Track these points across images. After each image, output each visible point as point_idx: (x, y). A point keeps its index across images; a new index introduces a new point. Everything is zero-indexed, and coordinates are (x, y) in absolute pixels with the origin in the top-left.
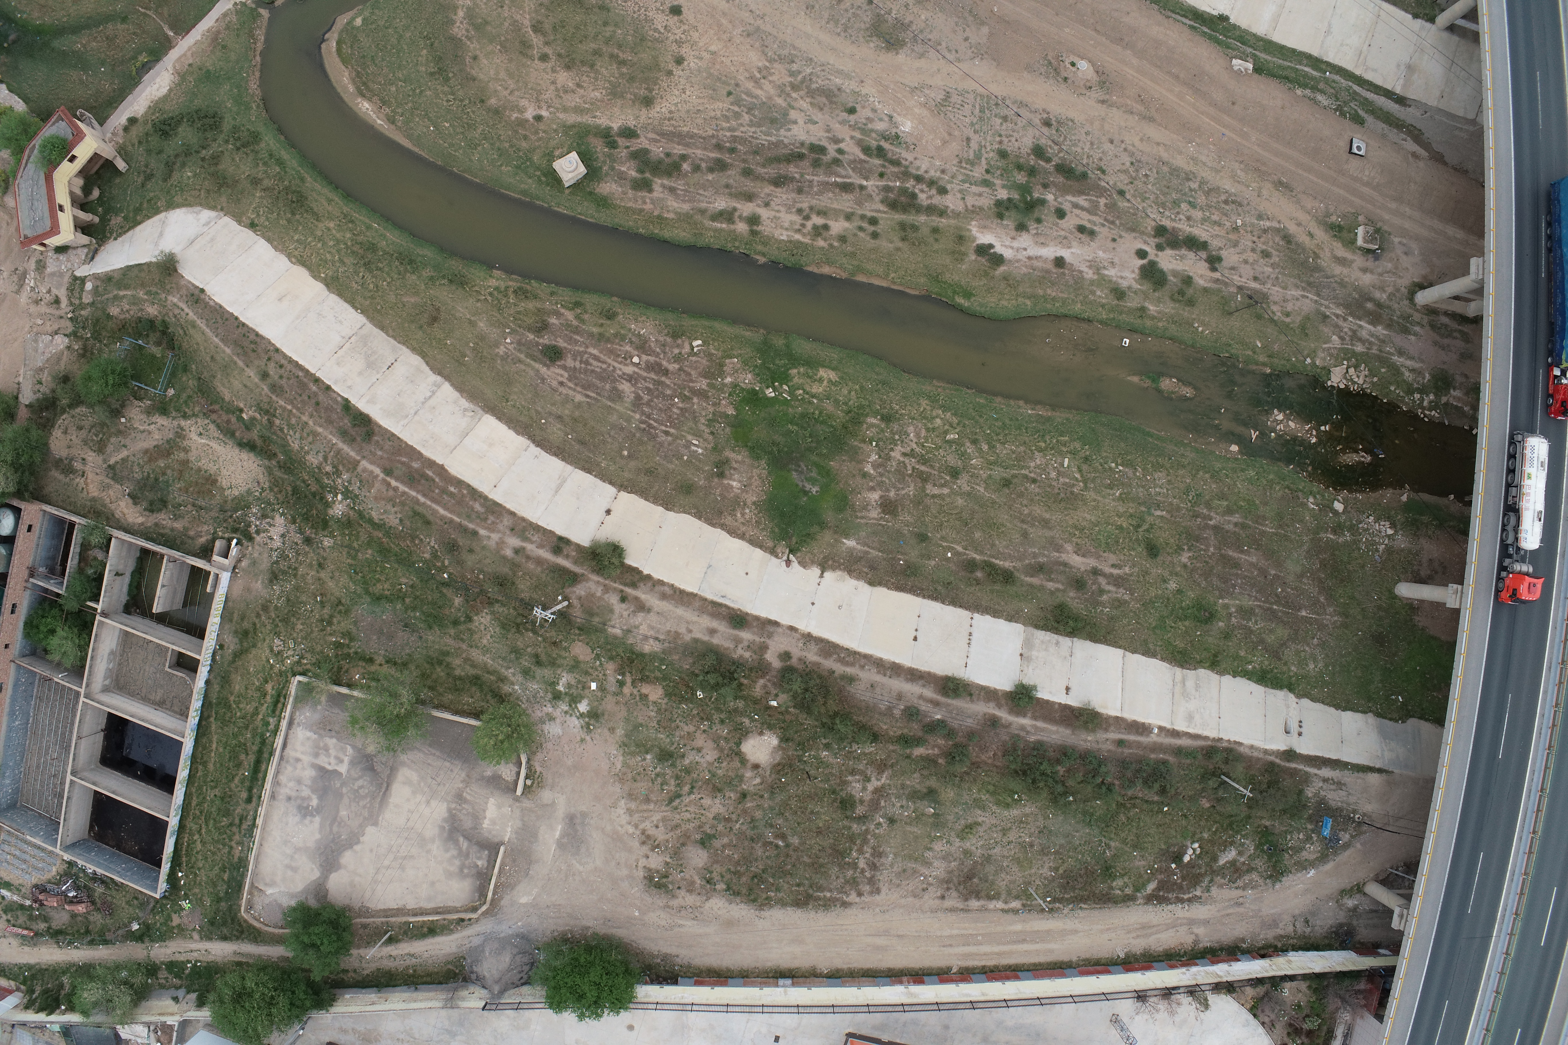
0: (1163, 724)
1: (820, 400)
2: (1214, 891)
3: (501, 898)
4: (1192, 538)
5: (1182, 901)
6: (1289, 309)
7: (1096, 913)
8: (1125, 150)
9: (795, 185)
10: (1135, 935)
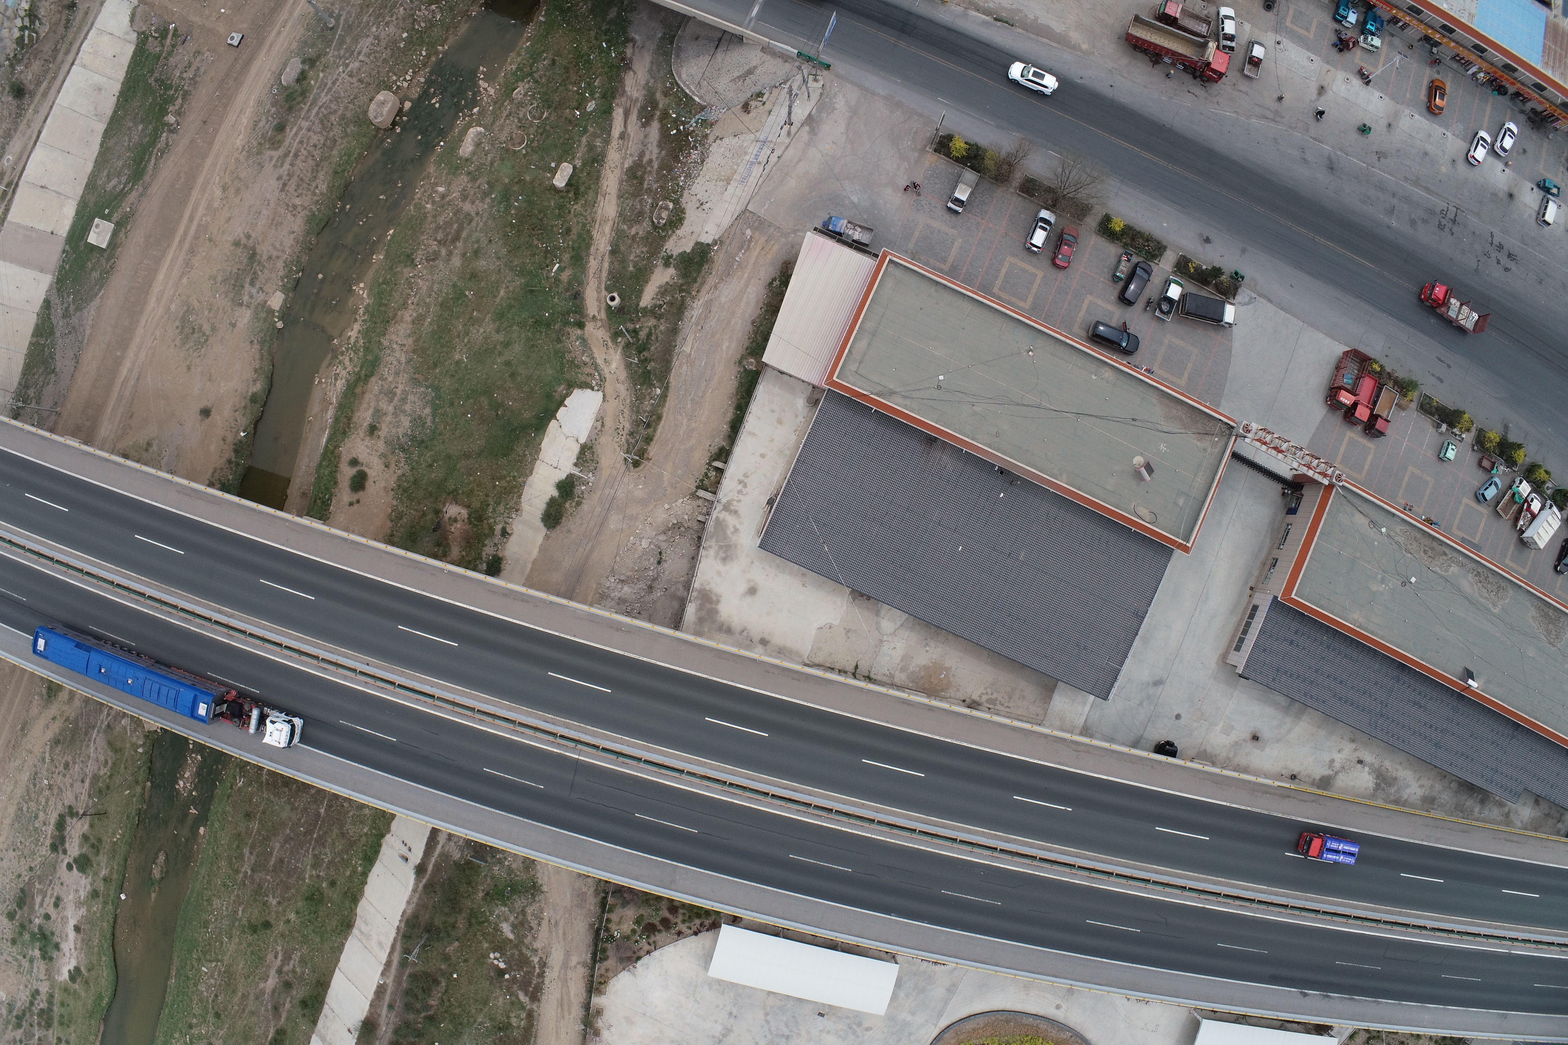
0: (381, 970)
4: (259, 892)
6: (103, 758)
10: (567, 1015)
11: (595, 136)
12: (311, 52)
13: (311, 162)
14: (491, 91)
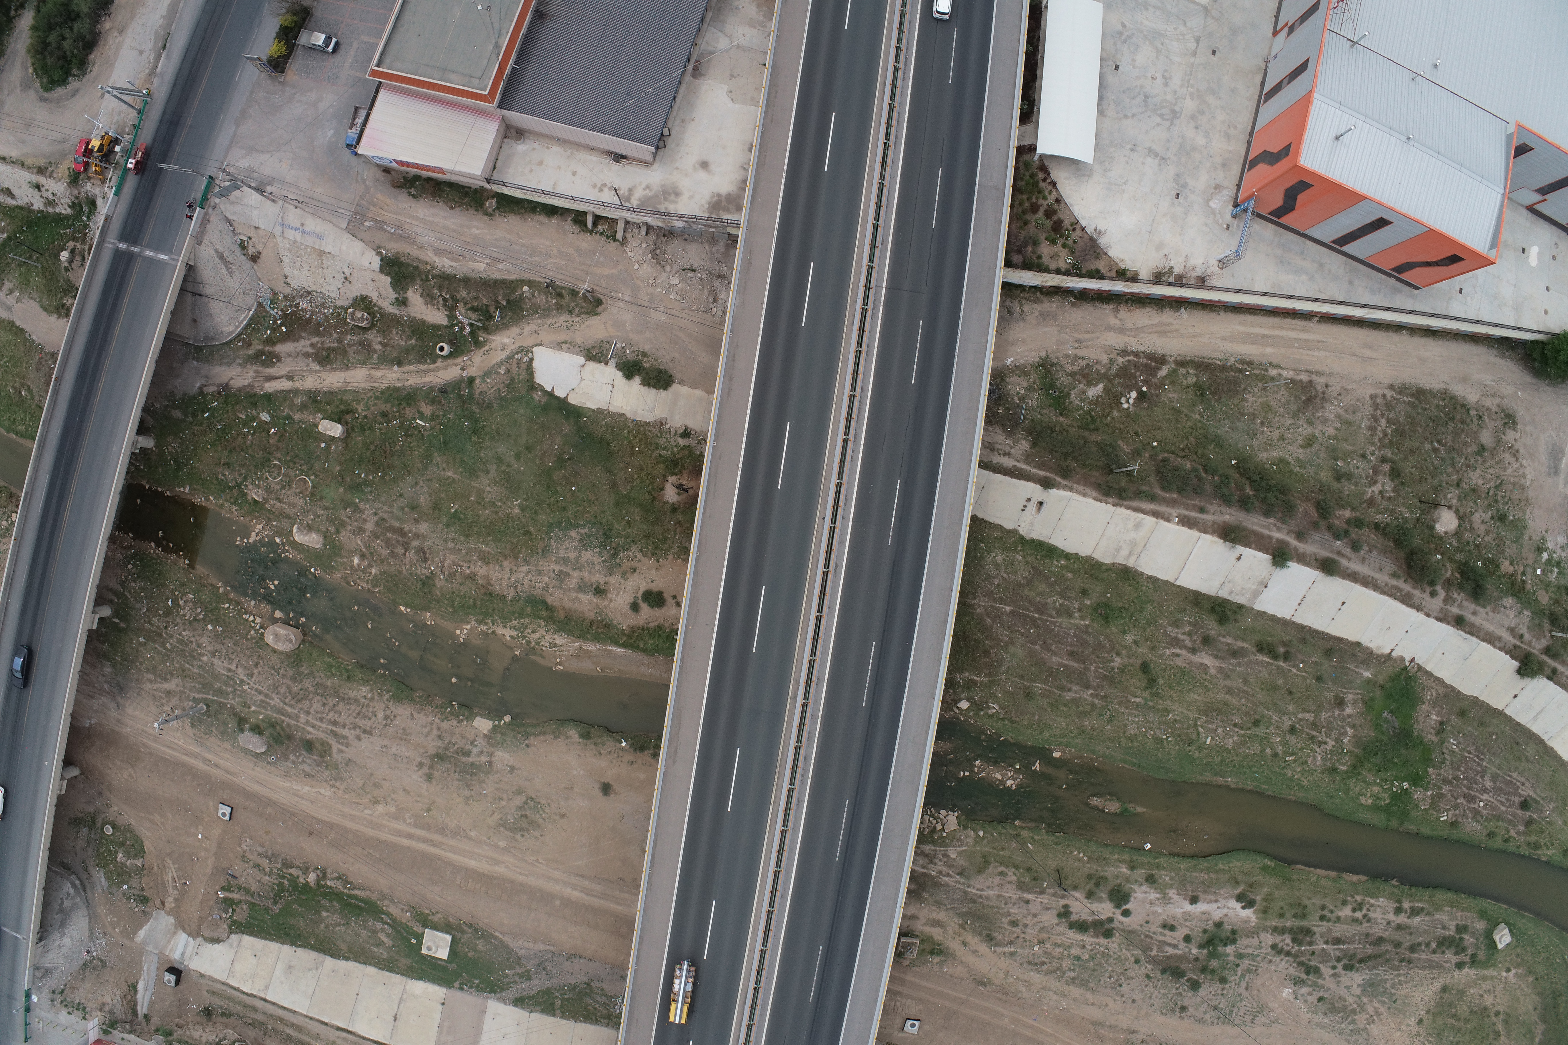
0: (1166, 524)
1: (1375, 781)
2: (1105, 359)
4: (1110, 679)
6: (998, 878)
7: (1207, 354)
8: (1122, 996)
9: (1371, 939)
10: (1172, 327)
11: (292, 406)
12: (232, 724)
13: (341, 707)
14: (259, 527)
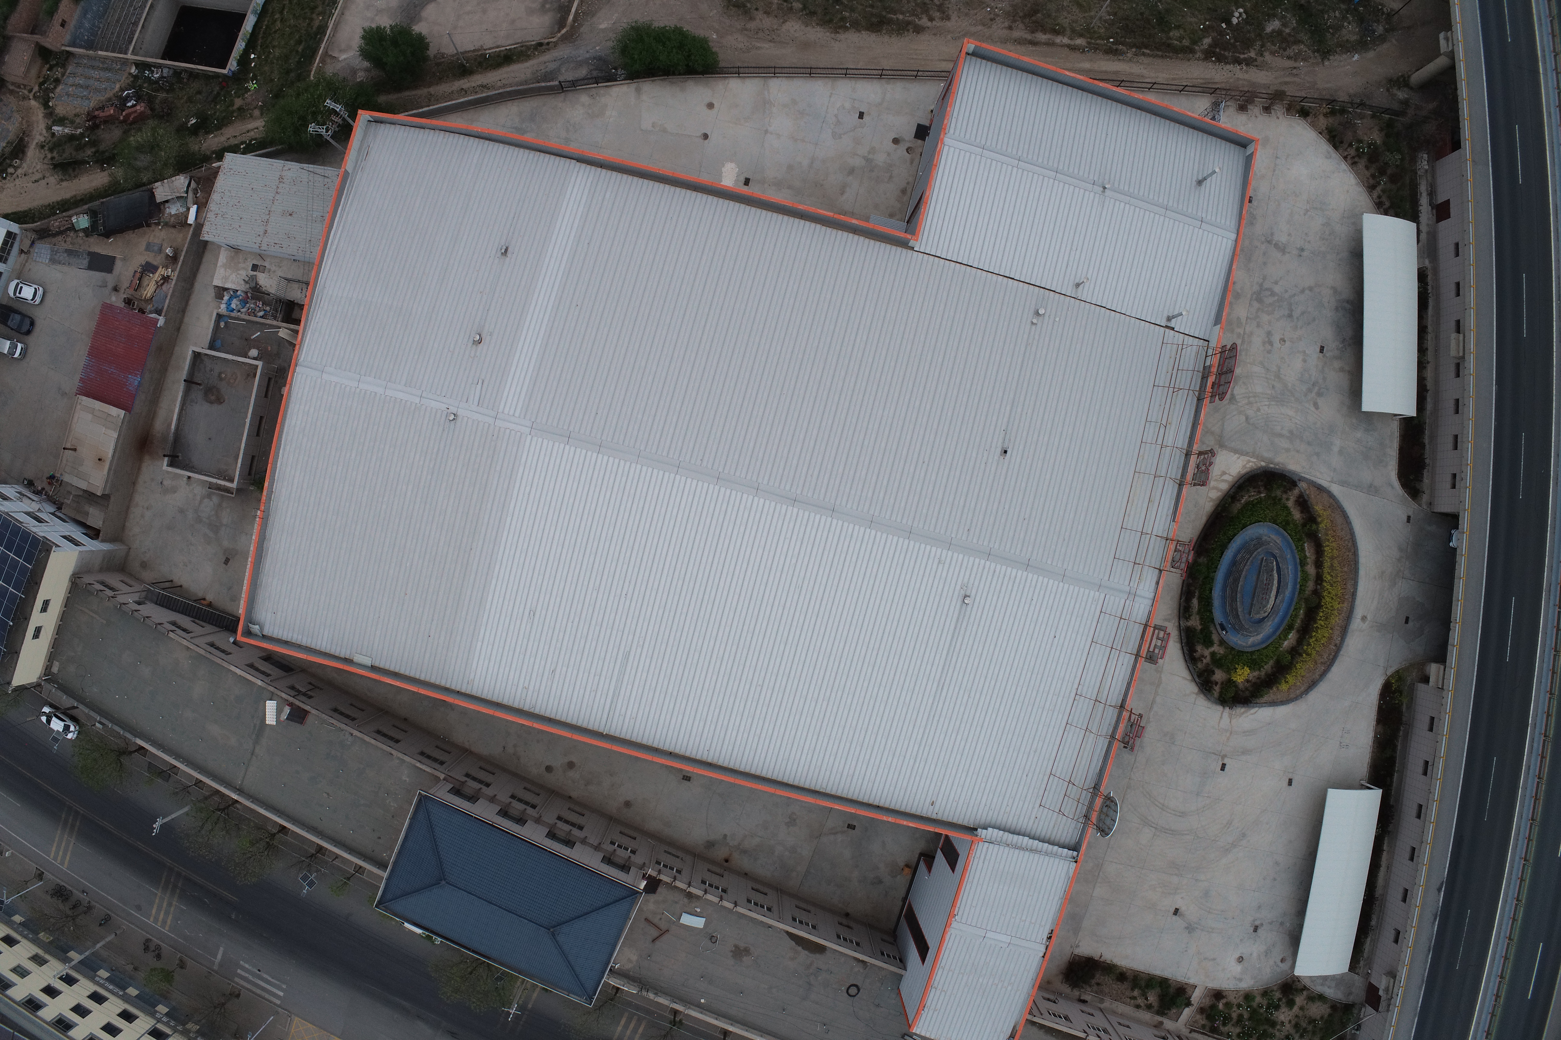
2: (1267, 56)
3: (581, 25)
5: (1238, 62)
